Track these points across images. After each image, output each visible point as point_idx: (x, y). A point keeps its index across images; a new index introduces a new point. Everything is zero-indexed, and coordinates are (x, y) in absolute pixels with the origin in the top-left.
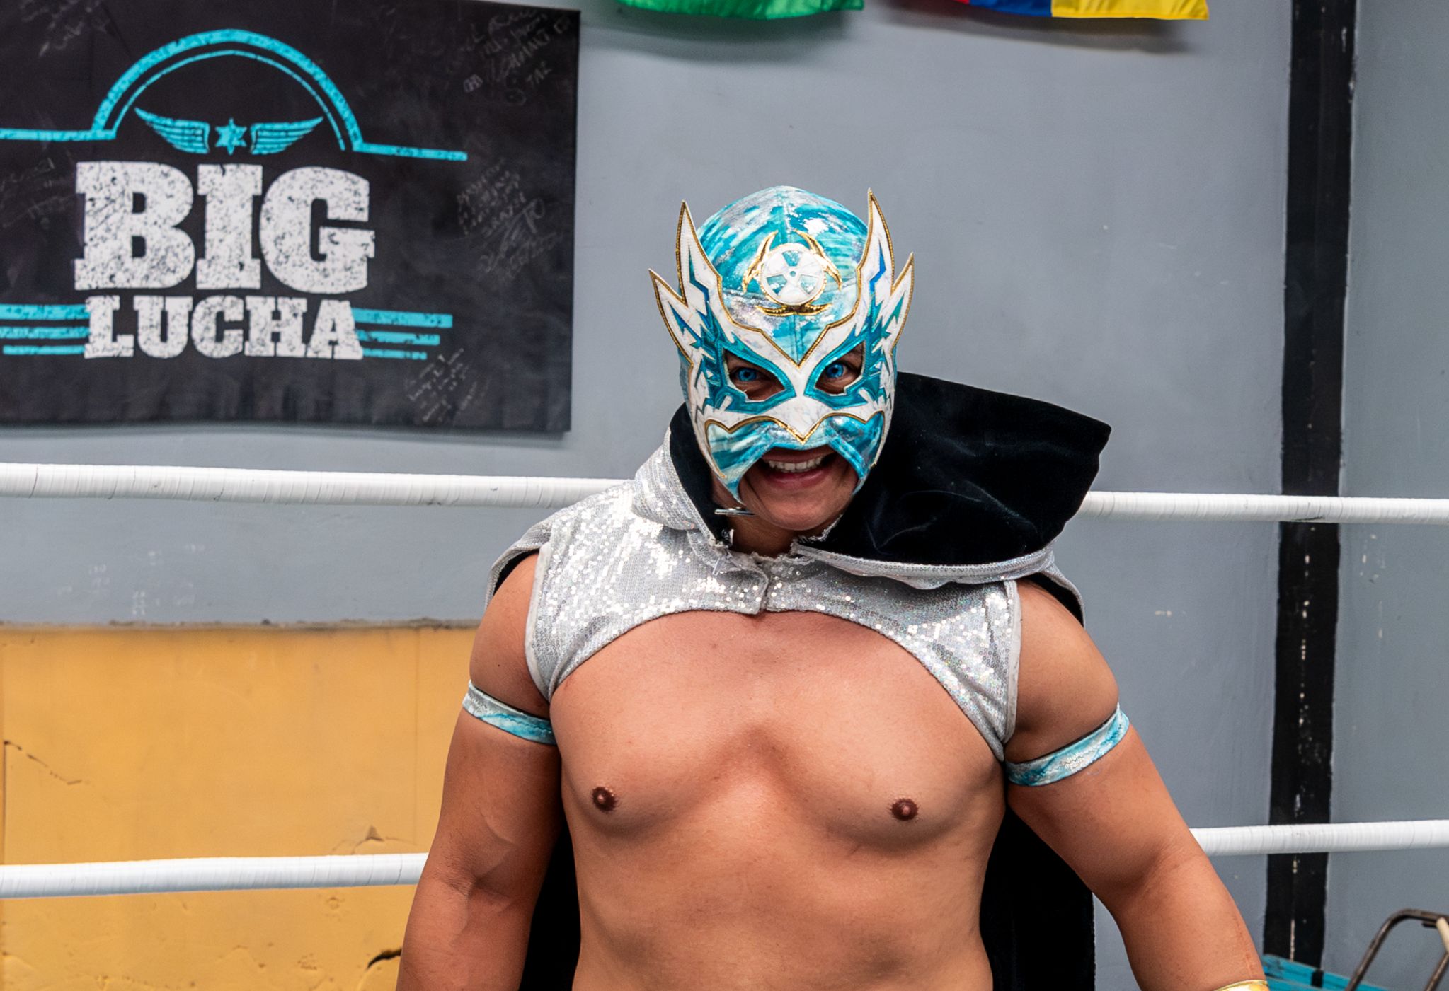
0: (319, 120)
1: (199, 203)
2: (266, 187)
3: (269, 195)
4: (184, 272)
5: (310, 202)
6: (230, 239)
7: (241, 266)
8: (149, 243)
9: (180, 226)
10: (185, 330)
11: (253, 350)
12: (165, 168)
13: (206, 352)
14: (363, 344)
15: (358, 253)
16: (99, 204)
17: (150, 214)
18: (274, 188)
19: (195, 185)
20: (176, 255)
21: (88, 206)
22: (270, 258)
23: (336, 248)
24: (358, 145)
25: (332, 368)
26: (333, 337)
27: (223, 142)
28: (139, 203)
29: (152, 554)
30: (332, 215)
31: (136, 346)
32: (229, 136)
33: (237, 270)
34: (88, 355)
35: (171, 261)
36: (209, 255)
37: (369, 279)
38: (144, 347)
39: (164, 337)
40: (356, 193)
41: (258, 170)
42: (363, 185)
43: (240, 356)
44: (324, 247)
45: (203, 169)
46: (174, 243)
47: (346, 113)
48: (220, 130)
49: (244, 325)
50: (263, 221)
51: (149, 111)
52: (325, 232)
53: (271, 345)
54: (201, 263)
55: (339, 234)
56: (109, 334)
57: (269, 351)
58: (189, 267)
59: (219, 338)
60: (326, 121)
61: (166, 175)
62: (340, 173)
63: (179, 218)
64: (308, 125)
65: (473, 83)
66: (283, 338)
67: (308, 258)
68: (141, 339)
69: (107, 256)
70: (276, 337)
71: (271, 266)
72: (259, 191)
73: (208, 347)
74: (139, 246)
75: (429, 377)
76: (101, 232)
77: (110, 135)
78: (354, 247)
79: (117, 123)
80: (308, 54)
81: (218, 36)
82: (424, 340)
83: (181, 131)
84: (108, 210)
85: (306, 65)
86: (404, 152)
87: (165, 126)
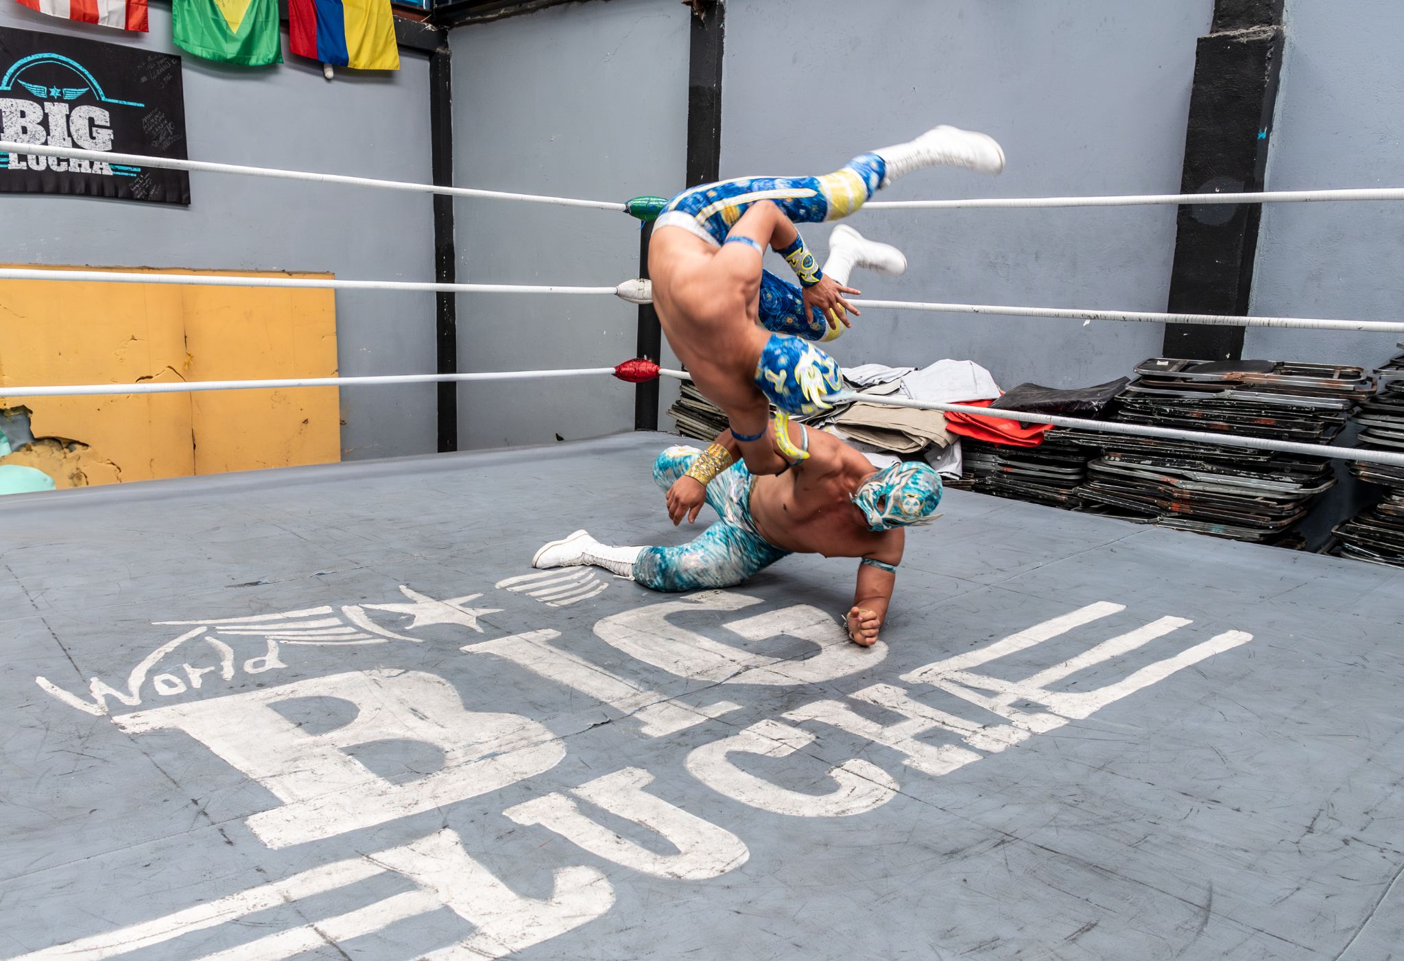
0: (88, 90)
1: (46, 116)
2: (71, 109)
3: (72, 113)
4: (43, 140)
5: (88, 117)
6: (59, 129)
7: (64, 139)
8: (28, 129)
9: (39, 124)
10: (45, 161)
11: (72, 169)
12: (31, 102)
13: (54, 170)
14: (112, 170)
15: (108, 137)
16: (8, 114)
17: (27, 119)
18: (74, 112)
19: (43, 109)
20: (39, 134)
21: (3, 114)
22: (75, 137)
23: (98, 135)
24: (103, 99)
25: (102, 177)
26: (101, 166)
27: (52, 94)
28: (23, 114)
29: (42, 240)
30: (96, 123)
31: (28, 166)
32: (55, 92)
33: (62, 141)
34: (9, 168)
35: (37, 136)
36: (51, 133)
37: (112, 147)
38: (31, 166)
39: (38, 163)
40: (104, 116)
41: (67, 105)
42: (107, 113)
44: (95, 134)
45: (46, 103)
46: (38, 130)
47: (98, 87)
48: (51, 90)
49: (68, 161)
50: (71, 124)
51: (22, 81)
52: (94, 129)
53: (79, 168)
54: (48, 137)
55: (100, 130)
56: (17, 161)
57: (78, 170)
58: (45, 138)
59: (59, 164)
60: (90, 88)
61: (32, 105)
62: (98, 108)
63: (39, 121)
64: (84, 90)
65: (144, 79)
66: (83, 166)
67: (88, 138)
68: (29, 164)
69: (13, 133)
70: (80, 166)
71: (75, 140)
72: (68, 113)
73: (55, 168)
74: (25, 130)
75: (138, 182)
76: (9, 124)
77: (9, 88)
78: (106, 135)
79: (11, 84)
80: (81, 65)
81: (46, 55)
82: (135, 170)
83: (35, 89)
84: (12, 116)
85: (80, 68)
86: (121, 102)
87: (29, 86)
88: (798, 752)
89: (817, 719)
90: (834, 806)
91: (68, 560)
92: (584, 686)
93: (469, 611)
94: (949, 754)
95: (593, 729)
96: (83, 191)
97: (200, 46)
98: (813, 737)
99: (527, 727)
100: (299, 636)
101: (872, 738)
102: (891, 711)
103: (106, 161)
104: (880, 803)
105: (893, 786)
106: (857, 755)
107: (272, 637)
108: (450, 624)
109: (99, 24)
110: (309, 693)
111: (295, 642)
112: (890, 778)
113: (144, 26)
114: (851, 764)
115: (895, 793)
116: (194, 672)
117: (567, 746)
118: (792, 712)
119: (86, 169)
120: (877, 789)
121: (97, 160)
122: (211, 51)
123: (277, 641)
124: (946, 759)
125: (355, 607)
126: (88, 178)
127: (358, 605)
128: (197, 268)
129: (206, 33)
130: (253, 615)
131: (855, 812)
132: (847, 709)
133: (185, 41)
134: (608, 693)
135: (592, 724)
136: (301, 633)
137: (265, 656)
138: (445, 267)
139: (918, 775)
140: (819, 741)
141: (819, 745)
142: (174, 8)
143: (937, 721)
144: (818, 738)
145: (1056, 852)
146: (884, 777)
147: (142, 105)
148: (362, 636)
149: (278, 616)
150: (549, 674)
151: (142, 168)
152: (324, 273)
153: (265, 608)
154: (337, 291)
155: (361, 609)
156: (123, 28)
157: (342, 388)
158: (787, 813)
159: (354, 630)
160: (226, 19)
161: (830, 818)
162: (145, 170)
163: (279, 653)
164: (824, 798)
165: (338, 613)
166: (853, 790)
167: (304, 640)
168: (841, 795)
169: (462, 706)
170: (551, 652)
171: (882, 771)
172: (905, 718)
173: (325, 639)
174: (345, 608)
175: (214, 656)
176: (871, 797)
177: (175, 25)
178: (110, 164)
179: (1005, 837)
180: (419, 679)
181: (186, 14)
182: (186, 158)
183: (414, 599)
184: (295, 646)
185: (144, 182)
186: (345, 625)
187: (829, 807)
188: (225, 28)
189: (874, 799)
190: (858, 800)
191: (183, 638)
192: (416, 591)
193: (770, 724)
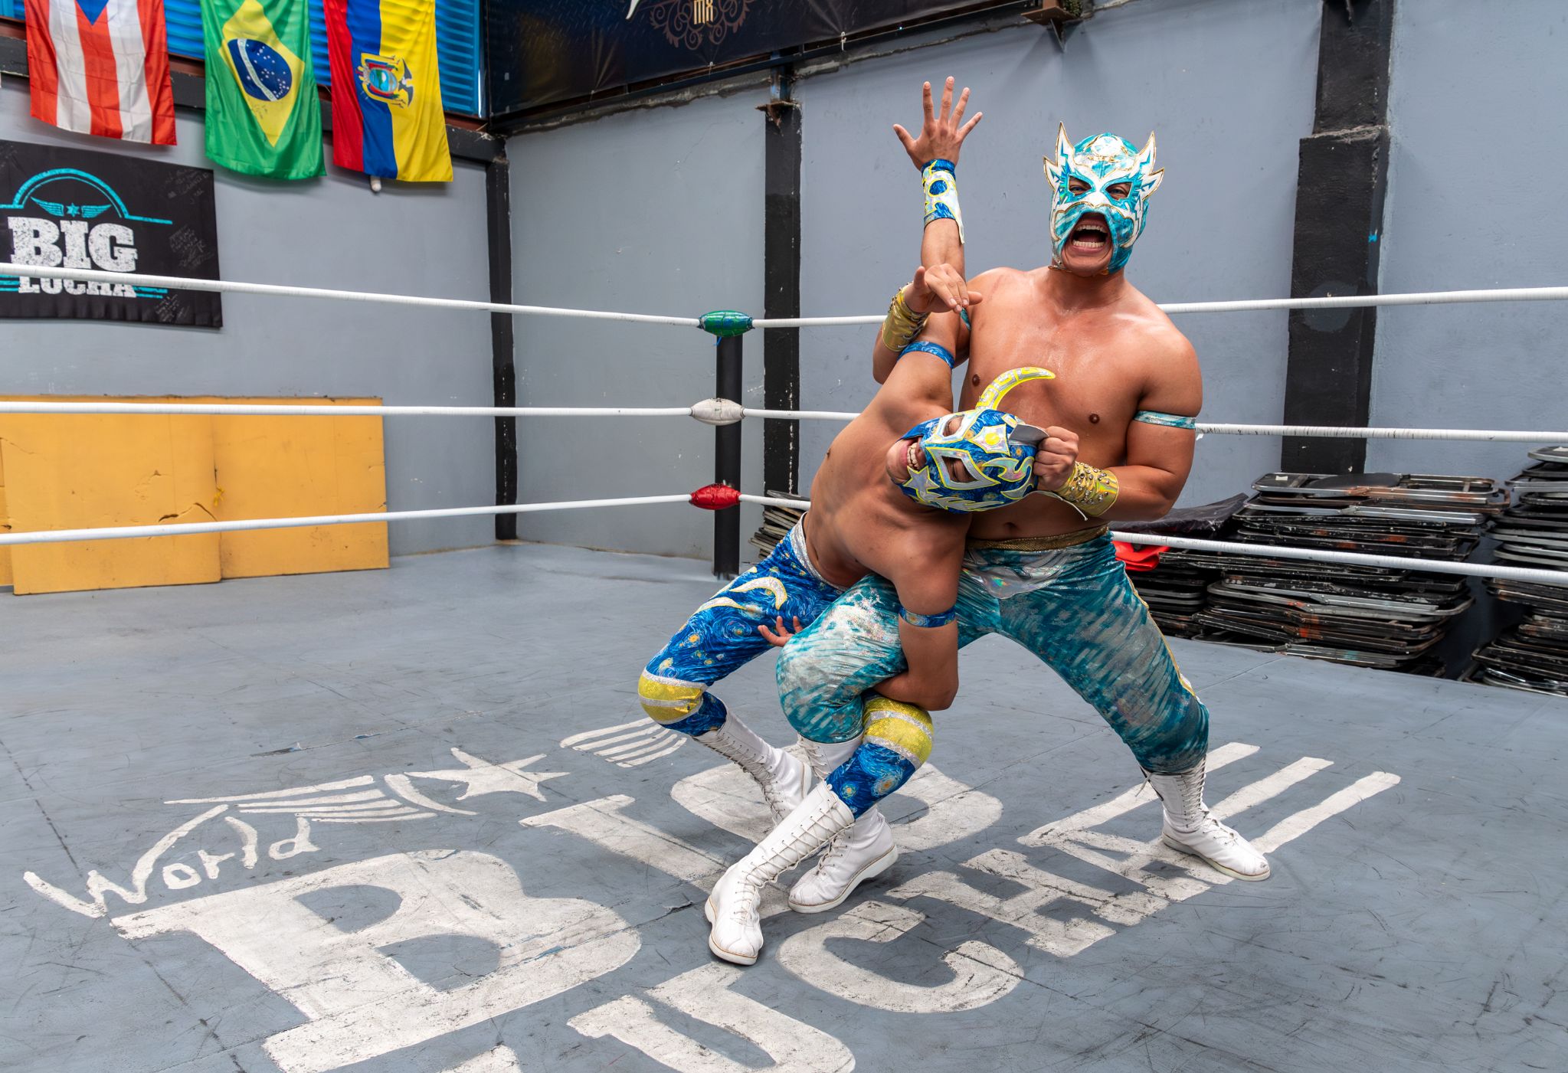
0: (109, 206)
1: (62, 235)
2: (90, 228)
3: (91, 233)
4: (58, 261)
5: (109, 236)
7: (82, 260)
8: (42, 249)
9: (55, 244)
11: (90, 292)
12: (47, 221)
13: (70, 293)
14: (136, 292)
15: (131, 257)
16: (19, 233)
17: (41, 238)
18: (93, 231)
19: (59, 228)
20: (54, 255)
21: (14, 234)
22: (95, 258)
23: (120, 254)
24: (127, 216)
25: (123, 300)
26: (123, 289)
27: (70, 212)
28: (36, 234)
29: (55, 369)
30: (118, 242)
31: (41, 289)
32: (72, 210)
33: (80, 262)
34: (21, 292)
35: (52, 257)
36: (68, 254)
37: (136, 267)
38: (44, 289)
39: (52, 286)
40: (128, 234)
41: (86, 224)
42: (130, 232)
43: (85, 295)
44: (116, 254)
45: (62, 222)
46: (53, 250)
47: (121, 204)
48: (69, 207)
50: (90, 243)
51: (37, 198)
52: (116, 249)
53: (98, 291)
54: (65, 258)
55: (122, 250)
56: (28, 284)
57: (97, 293)
58: (60, 260)
59: (76, 287)
60: (113, 206)
61: (47, 224)
62: (120, 226)
63: (54, 241)
64: (105, 207)
65: (172, 195)
66: (103, 289)
67: (110, 258)
68: (43, 286)
69: (25, 254)
70: (99, 288)
71: (95, 261)
72: (87, 232)
73: (71, 290)
74: (38, 251)
75: (164, 305)
76: (21, 244)
77: (22, 207)
78: (129, 256)
79: (24, 202)
80: (103, 180)
81: (63, 171)
82: (161, 291)
83: (51, 207)
84: (23, 236)
85: (102, 184)
86: (146, 220)
87: (44, 204)
88: (906, 935)
89: (926, 895)
90: (951, 999)
91: (70, 730)
92: (661, 863)
93: (530, 775)
94: (1078, 929)
95: (673, 914)
96: (103, 315)
97: (235, 160)
98: (922, 916)
99: (597, 914)
100: (332, 812)
101: (990, 915)
102: (1010, 881)
103: (127, 283)
104: (1003, 993)
105: (1016, 971)
106: (974, 937)
107: (303, 815)
108: (508, 792)
109: (124, 139)
110: (344, 882)
111: (329, 820)
112: (1013, 963)
113: (171, 139)
114: (966, 947)
115: (1019, 980)
116: (211, 859)
117: (641, 936)
118: (898, 889)
119: (106, 291)
120: (998, 976)
121: (120, 283)
122: (247, 165)
123: (309, 819)
124: (1074, 937)
125: (400, 776)
126: (108, 301)
127: (403, 773)
128: (228, 395)
129: (241, 145)
130: (283, 789)
131: (975, 1006)
132: (960, 881)
133: (218, 154)
134: (690, 870)
135: (671, 907)
136: (336, 808)
137: (294, 837)
138: (505, 389)
139: (1045, 956)
140: (929, 921)
141: (929, 925)
142: (207, 120)
143: (1063, 891)
144: (927, 917)
145: (1204, 1046)
146: (1005, 961)
147: (169, 222)
148: (407, 809)
149: (311, 789)
150: (623, 849)
151: (169, 290)
152: (371, 398)
153: (297, 780)
154: (385, 418)
155: (407, 778)
156: (149, 142)
157: (391, 524)
158: (897, 1009)
159: (398, 804)
160: (265, 131)
161: (948, 1013)
162: (172, 292)
163: (311, 834)
164: (939, 989)
165: (381, 784)
166: (971, 978)
167: (340, 817)
168: (958, 984)
169: (521, 891)
170: (623, 823)
171: (1003, 954)
172: (1027, 889)
173: (364, 815)
174: (388, 778)
175: (235, 840)
176: (992, 986)
177: (208, 137)
178: (133, 286)
179: (1147, 1029)
180: (472, 860)
181: (221, 126)
182: (217, 277)
183: (468, 764)
184: (329, 824)
185: (171, 304)
186: (388, 798)
187: (944, 1000)
188: (263, 139)
189: (995, 989)
190: (977, 991)
191: (200, 819)
192: (470, 754)
193: (873, 906)
